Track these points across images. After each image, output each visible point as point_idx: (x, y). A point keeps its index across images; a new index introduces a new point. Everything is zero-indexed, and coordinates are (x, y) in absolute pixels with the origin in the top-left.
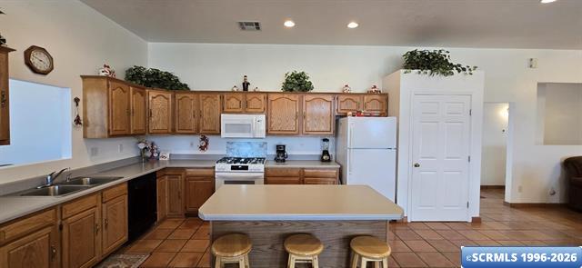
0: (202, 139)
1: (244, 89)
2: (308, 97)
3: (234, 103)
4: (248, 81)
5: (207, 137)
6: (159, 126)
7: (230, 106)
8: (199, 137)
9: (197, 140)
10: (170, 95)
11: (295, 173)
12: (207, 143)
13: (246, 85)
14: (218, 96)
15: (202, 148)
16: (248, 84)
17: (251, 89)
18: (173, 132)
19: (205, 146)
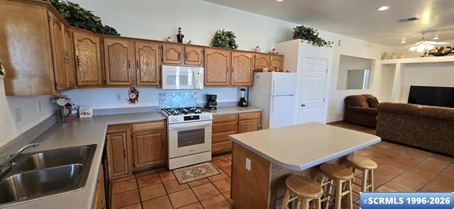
0: (132, 92)
1: (178, 42)
2: (235, 54)
3: (173, 55)
4: (182, 33)
5: (138, 89)
6: (89, 78)
7: (170, 57)
8: (127, 90)
9: (125, 93)
10: (98, 39)
11: (233, 118)
12: (137, 96)
13: (180, 38)
14: (157, 45)
15: (132, 101)
16: (183, 36)
17: (185, 41)
18: (104, 84)
19: (136, 99)
